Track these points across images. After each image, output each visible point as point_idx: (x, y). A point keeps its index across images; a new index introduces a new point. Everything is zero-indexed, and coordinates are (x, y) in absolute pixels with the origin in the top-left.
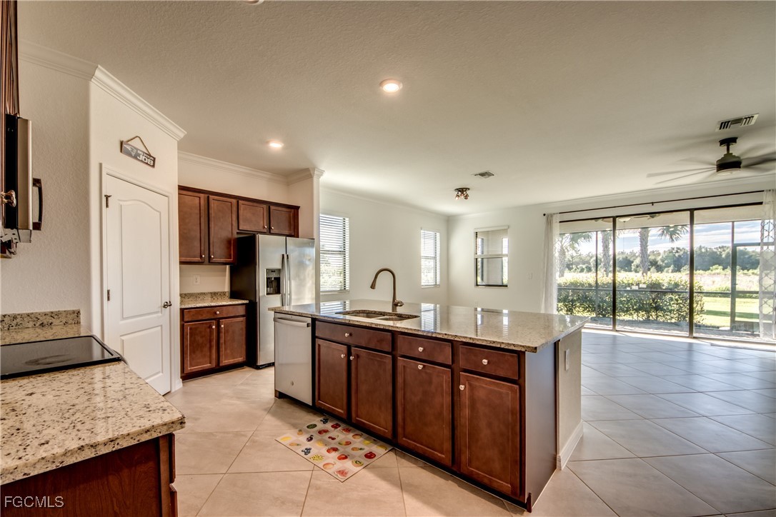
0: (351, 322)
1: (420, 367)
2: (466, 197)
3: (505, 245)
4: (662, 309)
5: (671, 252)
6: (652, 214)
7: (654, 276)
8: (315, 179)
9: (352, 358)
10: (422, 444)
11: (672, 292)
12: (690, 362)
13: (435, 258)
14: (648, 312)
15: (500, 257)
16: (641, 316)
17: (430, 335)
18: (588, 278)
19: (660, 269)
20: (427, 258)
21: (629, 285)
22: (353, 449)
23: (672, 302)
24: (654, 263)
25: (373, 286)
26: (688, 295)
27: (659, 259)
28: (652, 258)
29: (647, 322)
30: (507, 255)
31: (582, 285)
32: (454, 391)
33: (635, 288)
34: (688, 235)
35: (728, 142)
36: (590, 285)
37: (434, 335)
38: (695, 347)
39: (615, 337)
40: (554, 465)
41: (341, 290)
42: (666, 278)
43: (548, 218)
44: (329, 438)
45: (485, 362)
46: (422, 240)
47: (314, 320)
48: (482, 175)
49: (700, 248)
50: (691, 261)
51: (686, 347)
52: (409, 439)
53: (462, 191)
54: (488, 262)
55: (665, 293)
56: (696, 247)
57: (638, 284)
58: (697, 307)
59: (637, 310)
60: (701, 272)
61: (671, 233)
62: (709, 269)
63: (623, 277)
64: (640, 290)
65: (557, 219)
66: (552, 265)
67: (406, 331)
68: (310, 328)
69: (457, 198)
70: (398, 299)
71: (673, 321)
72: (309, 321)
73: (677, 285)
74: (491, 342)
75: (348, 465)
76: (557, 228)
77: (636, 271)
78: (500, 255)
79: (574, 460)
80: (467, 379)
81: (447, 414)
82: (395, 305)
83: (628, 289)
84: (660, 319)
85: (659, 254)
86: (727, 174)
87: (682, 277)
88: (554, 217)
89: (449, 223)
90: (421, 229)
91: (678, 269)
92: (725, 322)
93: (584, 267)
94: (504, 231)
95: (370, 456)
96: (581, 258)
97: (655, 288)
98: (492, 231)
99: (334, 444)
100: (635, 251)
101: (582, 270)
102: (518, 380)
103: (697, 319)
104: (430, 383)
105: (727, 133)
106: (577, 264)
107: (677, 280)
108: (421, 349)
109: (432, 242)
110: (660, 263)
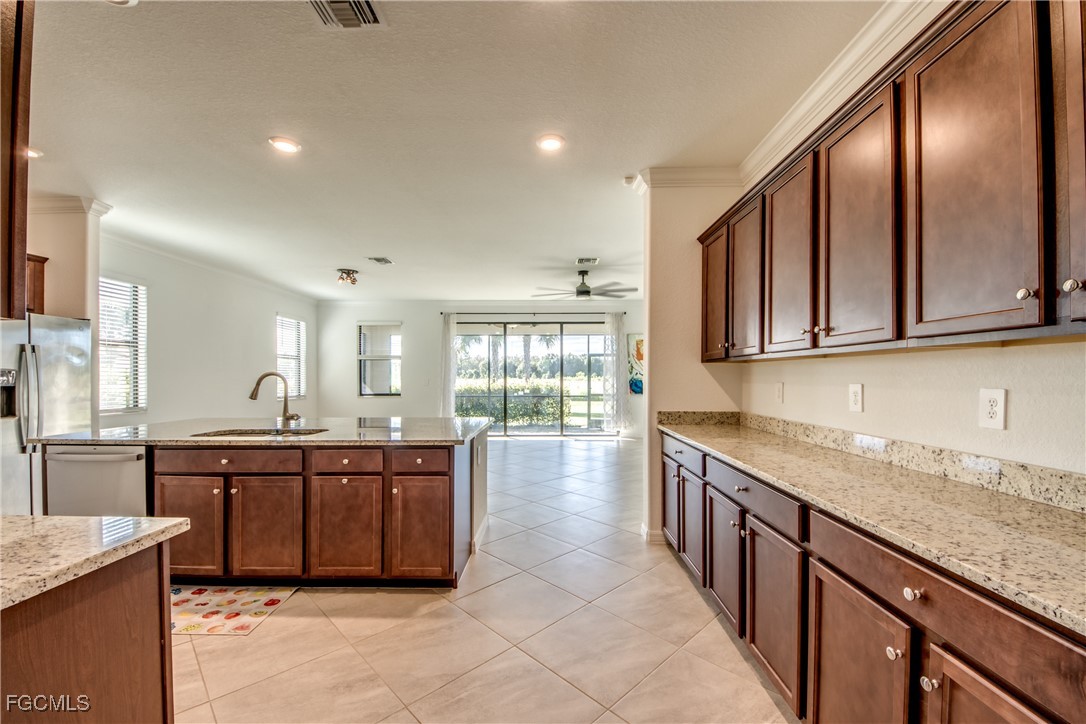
0: (232, 444)
1: (345, 481)
2: (354, 281)
3: (396, 345)
4: (542, 414)
5: (547, 358)
6: (534, 324)
7: (535, 382)
8: (91, 217)
9: (234, 491)
10: (344, 565)
11: (548, 397)
12: (561, 455)
13: (298, 358)
14: (531, 417)
15: (387, 359)
16: (525, 422)
17: (358, 444)
18: (481, 384)
19: (539, 375)
20: (286, 357)
21: (517, 390)
22: (243, 605)
23: (548, 407)
24: (534, 369)
25: (254, 396)
26: (559, 399)
27: (538, 364)
28: (532, 363)
29: (530, 425)
30: (400, 357)
31: (475, 391)
32: (386, 496)
33: (521, 393)
34: (559, 342)
35: (583, 273)
36: (483, 391)
37: (363, 444)
38: (565, 443)
39: (506, 442)
40: (470, 551)
41: (128, 408)
42: (545, 383)
43: (446, 317)
44: (197, 605)
45: (419, 461)
46: (279, 330)
47: (150, 449)
48: (378, 260)
49: (570, 355)
50: (561, 368)
51: (559, 444)
52: (327, 566)
53: (348, 273)
54: (372, 365)
55: (543, 397)
56: (566, 353)
57: (523, 390)
58: (565, 409)
59: (523, 416)
60: (569, 378)
61: (547, 339)
62: (575, 376)
63: (513, 383)
64: (525, 396)
65: (454, 319)
66: (450, 370)
67: (326, 444)
68: (143, 462)
69: (341, 281)
70: (291, 412)
71: (550, 423)
72: (142, 450)
73: (552, 390)
74: (425, 441)
75: (244, 619)
76: (454, 328)
77: (520, 378)
78: (388, 356)
79: (485, 544)
80: (400, 482)
81: (376, 524)
82: (287, 419)
83: (516, 394)
84: (540, 423)
85: (538, 359)
86: (583, 298)
87: (555, 382)
88: (452, 316)
89: (319, 311)
90: (277, 314)
91: (553, 376)
92: (583, 422)
93: (473, 372)
94: (396, 326)
95: (272, 603)
96: (469, 362)
97: (536, 392)
98: (382, 326)
99: (208, 609)
100: (519, 356)
101: (471, 376)
102: (447, 473)
103: (566, 420)
104: (357, 495)
105: (583, 267)
106: (466, 369)
107: (552, 385)
108: (346, 461)
109: (294, 333)
110: (539, 369)
